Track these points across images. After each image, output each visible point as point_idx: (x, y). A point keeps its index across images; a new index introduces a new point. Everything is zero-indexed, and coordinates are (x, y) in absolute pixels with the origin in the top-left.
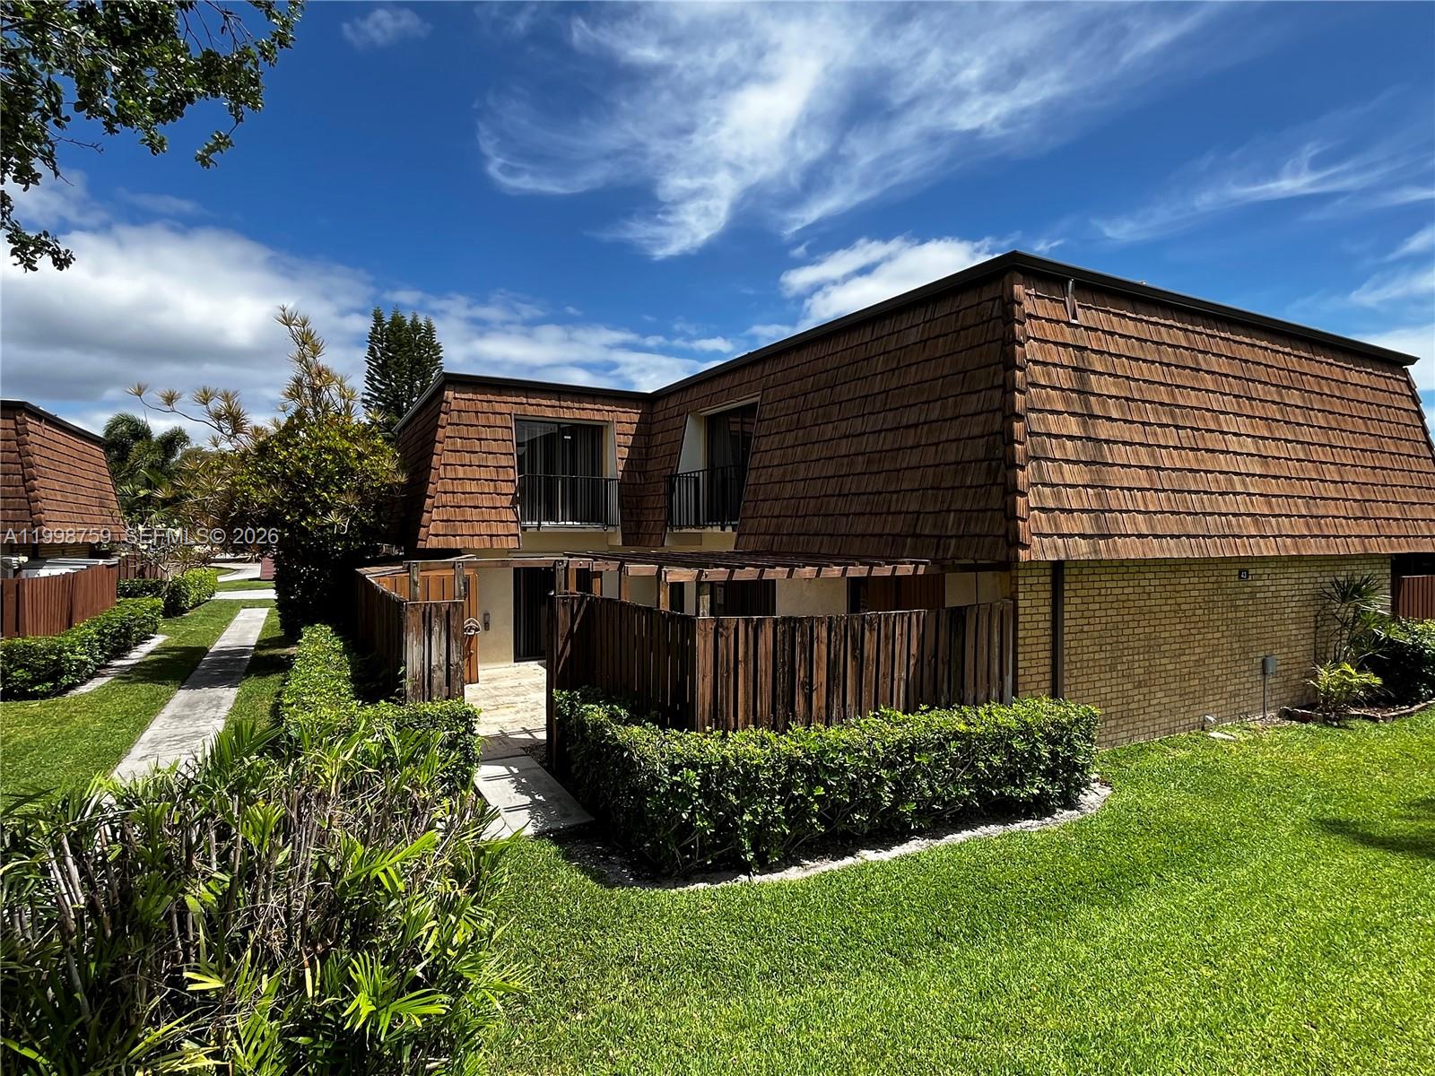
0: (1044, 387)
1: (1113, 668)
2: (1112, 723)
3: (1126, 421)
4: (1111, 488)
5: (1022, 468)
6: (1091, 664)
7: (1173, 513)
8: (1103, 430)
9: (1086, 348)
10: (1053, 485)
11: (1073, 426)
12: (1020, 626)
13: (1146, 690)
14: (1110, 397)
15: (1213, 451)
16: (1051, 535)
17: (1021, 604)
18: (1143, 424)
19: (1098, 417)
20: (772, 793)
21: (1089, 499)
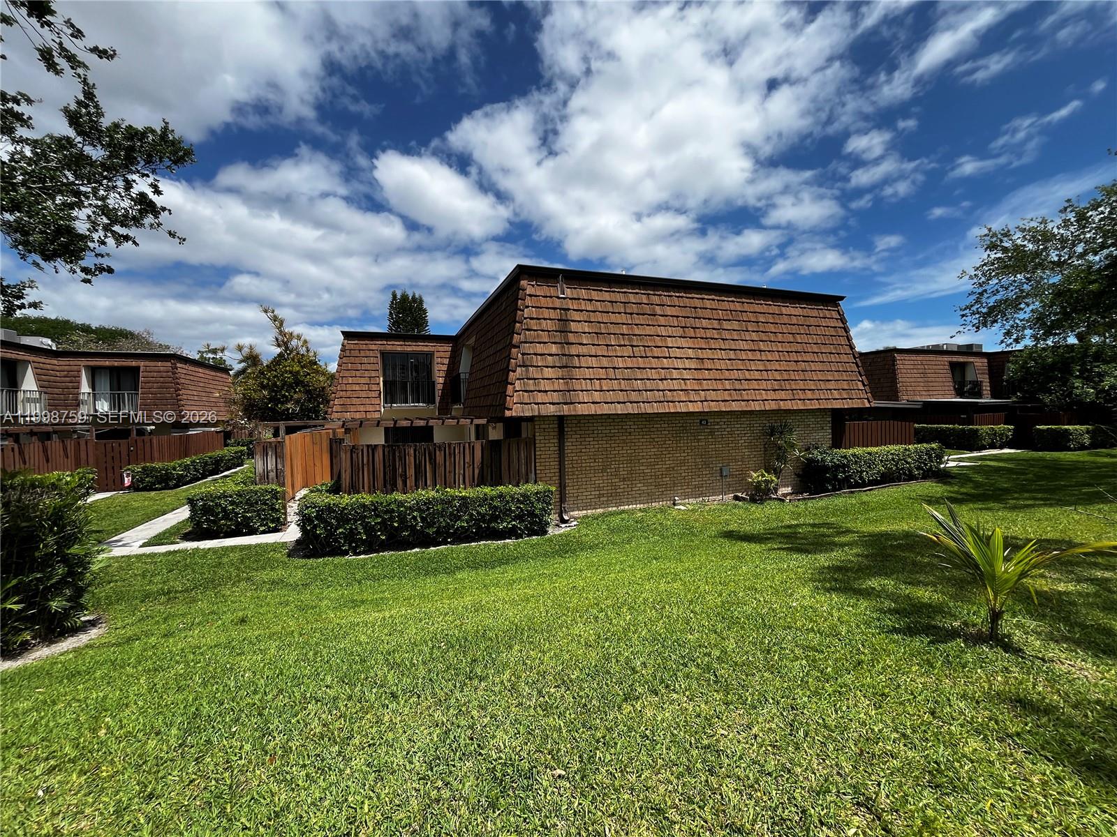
0: (537, 330)
1: (603, 471)
2: (606, 499)
3: (593, 345)
4: (577, 379)
5: (514, 371)
6: (588, 468)
7: (621, 391)
8: (574, 350)
9: (569, 309)
10: (535, 379)
11: (554, 349)
12: (537, 449)
13: (629, 483)
14: (585, 333)
15: (658, 357)
16: (530, 404)
17: (537, 438)
18: (607, 345)
19: (573, 344)
20: (356, 521)
21: (560, 385)
